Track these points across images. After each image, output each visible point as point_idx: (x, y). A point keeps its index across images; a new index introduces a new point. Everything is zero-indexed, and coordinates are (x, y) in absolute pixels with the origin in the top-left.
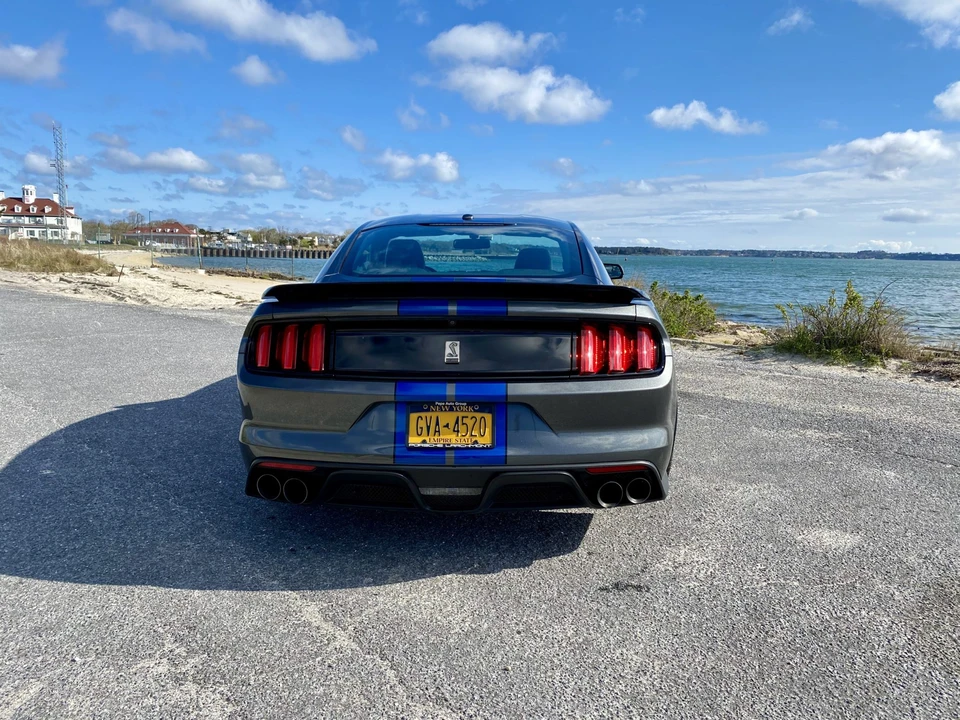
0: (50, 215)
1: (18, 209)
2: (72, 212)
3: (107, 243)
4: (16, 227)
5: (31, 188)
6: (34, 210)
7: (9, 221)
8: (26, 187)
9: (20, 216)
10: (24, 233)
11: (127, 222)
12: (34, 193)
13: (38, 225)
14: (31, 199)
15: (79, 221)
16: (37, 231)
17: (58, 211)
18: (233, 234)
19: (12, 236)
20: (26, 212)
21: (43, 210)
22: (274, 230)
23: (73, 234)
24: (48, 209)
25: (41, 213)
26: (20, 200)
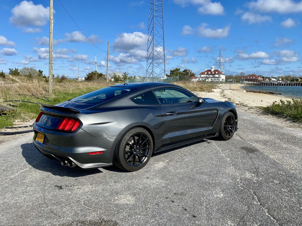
0: (217, 74)
1: (209, 73)
2: (223, 73)
3: (231, 82)
4: (208, 78)
5: (213, 67)
6: (213, 73)
7: (207, 76)
8: (212, 67)
9: (210, 75)
10: (210, 80)
11: (240, 75)
12: (214, 68)
13: (214, 77)
14: (213, 70)
15: (225, 76)
16: (213, 79)
17: (219, 73)
18: (274, 78)
19: (207, 81)
20: (211, 74)
21: (216, 73)
22: (290, 76)
23: (223, 79)
24: (217, 73)
25: (215, 74)
26: (210, 70)
